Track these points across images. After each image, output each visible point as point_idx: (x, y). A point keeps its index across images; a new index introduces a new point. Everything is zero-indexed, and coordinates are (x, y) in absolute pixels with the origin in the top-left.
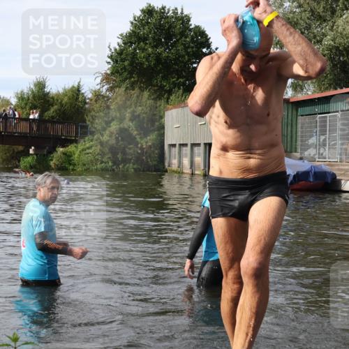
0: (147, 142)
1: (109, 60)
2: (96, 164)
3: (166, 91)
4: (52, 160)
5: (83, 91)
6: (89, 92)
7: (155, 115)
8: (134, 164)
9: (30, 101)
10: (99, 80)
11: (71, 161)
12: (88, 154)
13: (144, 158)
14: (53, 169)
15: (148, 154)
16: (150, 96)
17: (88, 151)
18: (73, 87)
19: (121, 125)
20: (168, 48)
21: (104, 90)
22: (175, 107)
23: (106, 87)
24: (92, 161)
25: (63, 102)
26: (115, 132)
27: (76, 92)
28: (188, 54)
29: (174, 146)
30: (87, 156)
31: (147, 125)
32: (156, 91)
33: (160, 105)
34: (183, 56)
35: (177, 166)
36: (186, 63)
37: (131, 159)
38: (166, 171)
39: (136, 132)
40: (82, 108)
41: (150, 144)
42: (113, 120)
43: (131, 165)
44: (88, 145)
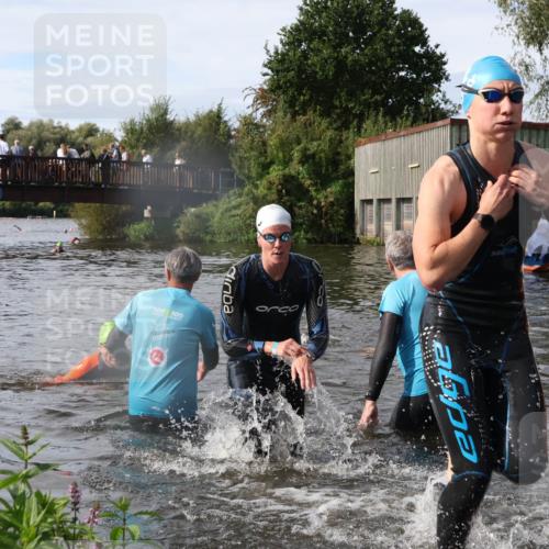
0: (326, 197)
1: (266, 70)
2: (248, 233)
3: (355, 116)
4: (178, 227)
5: (226, 119)
6: (235, 119)
7: (338, 154)
8: (306, 232)
9: (144, 135)
10: (250, 100)
11: (207, 228)
12: (234, 216)
13: (323, 221)
14: (180, 241)
15: (329, 216)
16: (331, 124)
17: (234, 212)
18: (211, 111)
19: (287, 171)
20: (359, 47)
21: (258, 115)
22: (370, 141)
23: (261, 110)
24: (240, 229)
25: (196, 135)
26: (277, 182)
27: (215, 120)
28: (391, 55)
29: (370, 202)
30: (232, 219)
31: (327, 170)
32: (339, 117)
33: (347, 138)
34: (383, 60)
35: (374, 233)
36: (387, 71)
37: (301, 225)
38: (358, 242)
39: (308, 182)
40: (225, 144)
41: (332, 199)
42: (272, 163)
43: (302, 233)
44: (234, 203)
